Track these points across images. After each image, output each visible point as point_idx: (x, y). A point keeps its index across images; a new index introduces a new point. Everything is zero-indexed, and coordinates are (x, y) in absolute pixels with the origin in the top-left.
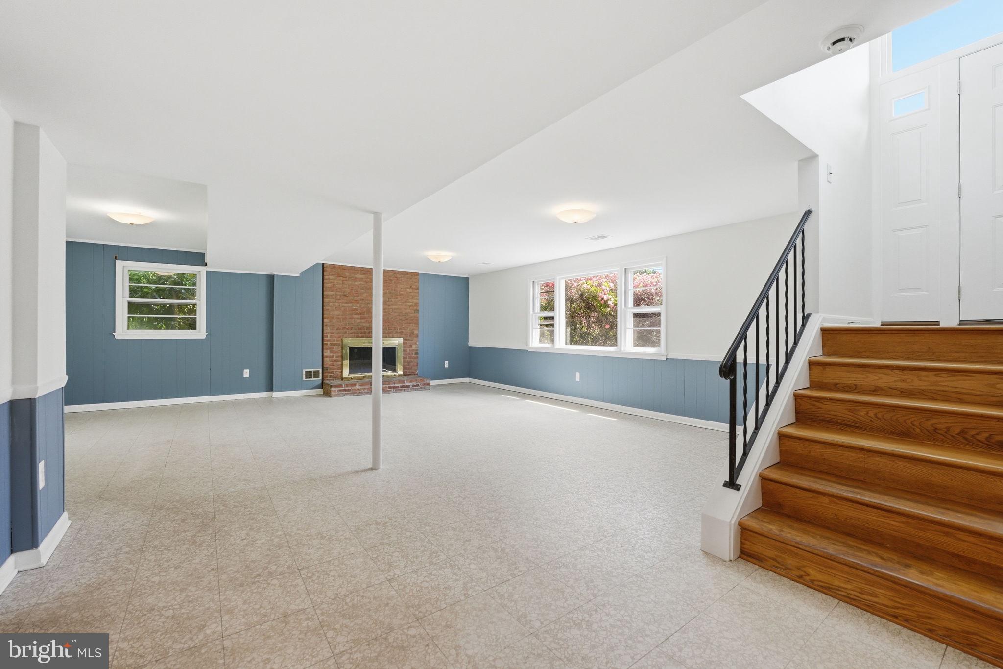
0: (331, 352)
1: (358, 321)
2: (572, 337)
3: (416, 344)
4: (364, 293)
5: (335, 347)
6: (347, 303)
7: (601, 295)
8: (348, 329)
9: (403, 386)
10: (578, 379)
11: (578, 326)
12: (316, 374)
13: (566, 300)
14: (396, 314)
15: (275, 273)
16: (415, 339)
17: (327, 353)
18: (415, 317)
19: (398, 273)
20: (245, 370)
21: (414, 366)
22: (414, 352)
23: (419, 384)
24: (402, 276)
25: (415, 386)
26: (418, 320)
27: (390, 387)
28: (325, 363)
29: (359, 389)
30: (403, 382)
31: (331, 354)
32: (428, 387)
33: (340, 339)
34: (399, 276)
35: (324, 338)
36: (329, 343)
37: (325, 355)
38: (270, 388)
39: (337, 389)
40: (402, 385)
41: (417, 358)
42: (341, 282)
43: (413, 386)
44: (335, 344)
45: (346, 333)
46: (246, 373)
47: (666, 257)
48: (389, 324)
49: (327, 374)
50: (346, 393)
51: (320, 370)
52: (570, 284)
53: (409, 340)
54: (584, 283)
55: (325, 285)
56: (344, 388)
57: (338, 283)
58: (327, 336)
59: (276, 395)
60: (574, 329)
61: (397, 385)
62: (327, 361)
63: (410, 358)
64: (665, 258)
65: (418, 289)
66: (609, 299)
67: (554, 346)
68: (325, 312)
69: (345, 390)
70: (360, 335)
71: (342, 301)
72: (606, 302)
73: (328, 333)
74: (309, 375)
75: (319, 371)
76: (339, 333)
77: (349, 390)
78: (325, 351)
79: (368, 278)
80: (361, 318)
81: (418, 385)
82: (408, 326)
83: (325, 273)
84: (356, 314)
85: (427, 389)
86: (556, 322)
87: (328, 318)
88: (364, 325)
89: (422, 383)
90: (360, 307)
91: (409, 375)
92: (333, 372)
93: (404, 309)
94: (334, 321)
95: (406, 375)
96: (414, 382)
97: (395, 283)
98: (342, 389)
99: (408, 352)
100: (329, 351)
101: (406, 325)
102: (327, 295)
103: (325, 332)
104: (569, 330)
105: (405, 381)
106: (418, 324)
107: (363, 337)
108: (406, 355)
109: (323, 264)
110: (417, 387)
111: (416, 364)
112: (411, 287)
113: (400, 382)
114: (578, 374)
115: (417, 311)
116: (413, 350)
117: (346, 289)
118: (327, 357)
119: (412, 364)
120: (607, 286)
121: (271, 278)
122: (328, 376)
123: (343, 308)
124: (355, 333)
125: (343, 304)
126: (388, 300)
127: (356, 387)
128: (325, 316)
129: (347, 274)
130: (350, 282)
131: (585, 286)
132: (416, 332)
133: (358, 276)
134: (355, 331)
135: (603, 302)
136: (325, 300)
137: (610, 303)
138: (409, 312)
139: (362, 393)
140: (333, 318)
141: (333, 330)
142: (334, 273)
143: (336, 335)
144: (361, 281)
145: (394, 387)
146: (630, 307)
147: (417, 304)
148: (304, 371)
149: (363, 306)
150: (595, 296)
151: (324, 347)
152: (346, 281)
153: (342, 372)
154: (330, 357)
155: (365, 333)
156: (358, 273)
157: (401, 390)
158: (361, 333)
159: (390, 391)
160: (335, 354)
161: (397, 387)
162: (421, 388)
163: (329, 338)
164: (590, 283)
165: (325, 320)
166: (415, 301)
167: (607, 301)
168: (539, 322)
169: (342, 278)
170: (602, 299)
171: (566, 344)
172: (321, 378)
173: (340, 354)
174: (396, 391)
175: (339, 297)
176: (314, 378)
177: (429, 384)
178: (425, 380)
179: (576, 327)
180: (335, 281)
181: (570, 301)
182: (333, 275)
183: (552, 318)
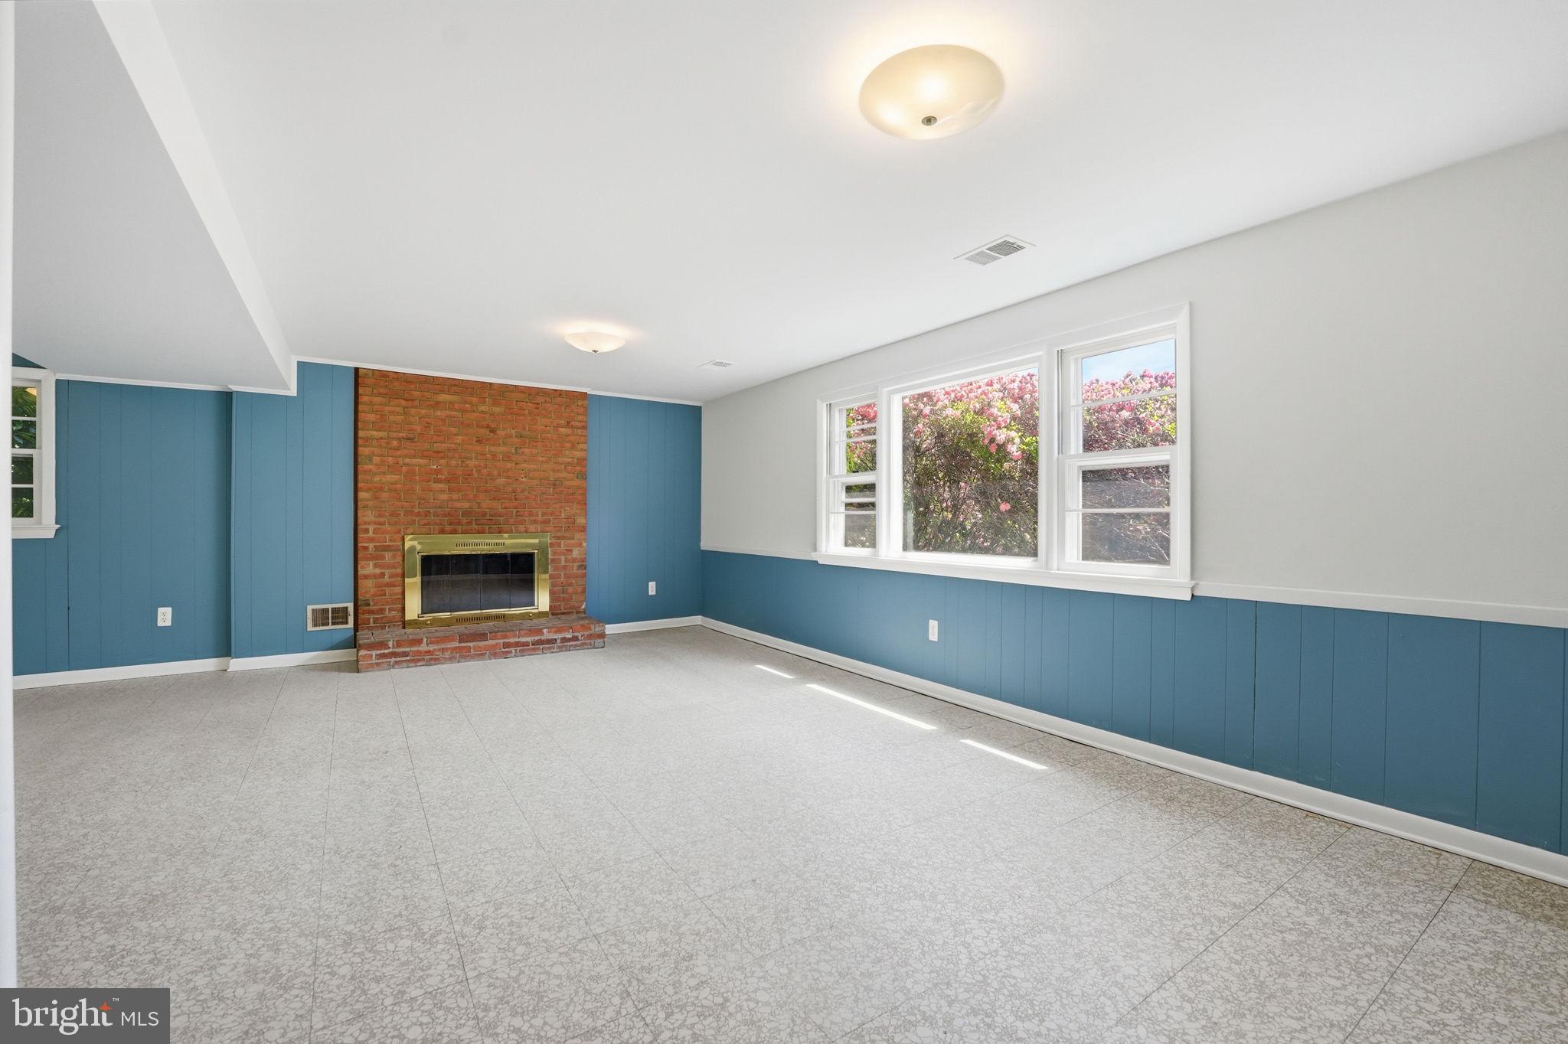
0: (375, 566)
1: (444, 497)
2: (920, 528)
3: (580, 545)
4: (457, 435)
5: (388, 555)
6: (414, 457)
7: (987, 428)
8: (418, 514)
9: (541, 642)
10: (933, 635)
11: (932, 507)
12: (340, 616)
13: (905, 449)
14: (535, 482)
15: (234, 388)
16: (577, 536)
17: (368, 568)
18: (579, 488)
19: (538, 394)
20: (161, 610)
21: (576, 593)
22: (576, 565)
23: (579, 635)
24: (548, 399)
25: (569, 640)
26: (584, 494)
27: (507, 645)
28: (361, 590)
29: (429, 651)
30: (539, 632)
31: (378, 571)
32: (602, 640)
33: (399, 536)
34: (540, 399)
35: (361, 535)
36: (371, 546)
37: (361, 572)
38: (225, 649)
39: (374, 653)
40: (537, 638)
41: (584, 576)
42: (400, 410)
43: (564, 640)
44: (387, 548)
45: (413, 522)
46: (165, 616)
47: (1191, 304)
48: (516, 503)
49: (366, 616)
50: (396, 662)
51: (351, 606)
52: (915, 409)
53: (564, 538)
54: (946, 407)
55: (361, 416)
56: (391, 650)
57: (392, 413)
58: (367, 531)
59: (236, 665)
60: (924, 514)
61: (523, 640)
62: (368, 587)
63: (567, 576)
64: (1187, 308)
65: (584, 428)
66: (1009, 440)
67: (875, 555)
68: (360, 477)
69: (394, 654)
70: (448, 528)
71: (405, 452)
72: (1001, 447)
73: (369, 524)
74: (321, 617)
75: (346, 608)
76: (396, 523)
77: (405, 654)
78: (361, 563)
79: (466, 402)
80: (451, 490)
81: (575, 639)
82: (561, 507)
83: (361, 390)
84: (439, 481)
85: (597, 645)
86: (881, 497)
87: (369, 490)
88: (458, 505)
89: (586, 633)
90: (447, 465)
91: (563, 614)
92: (382, 611)
93: (553, 471)
94: (384, 495)
95: (556, 614)
96: (565, 631)
97: (530, 413)
98: (386, 651)
99: (563, 563)
100: (371, 563)
101: (557, 506)
102: (367, 439)
103: (360, 520)
104: (911, 515)
105: (545, 631)
106: (586, 504)
107: (454, 532)
108: (558, 570)
109: (357, 370)
110: (572, 643)
111: (580, 589)
112: (568, 423)
113: (531, 632)
114: (933, 624)
115: (583, 476)
116: (574, 560)
117: (415, 427)
118: (366, 577)
119: (570, 589)
120: (1003, 409)
121: (226, 399)
122: (369, 619)
123: (405, 468)
124: (436, 524)
125: (407, 460)
126: (513, 451)
127: (423, 647)
128: (360, 485)
129: (416, 394)
130: (423, 411)
131: (949, 412)
132: (581, 520)
133: (443, 397)
134: (437, 520)
135: (993, 449)
136: (360, 449)
137: (1013, 449)
138: (564, 478)
139: (436, 659)
140: (381, 489)
141: (380, 516)
142: (382, 390)
143: (387, 527)
144: (451, 409)
145: (517, 644)
146: (1073, 451)
147: (582, 462)
148: (310, 608)
149: (454, 462)
150: (971, 435)
151: (360, 556)
152: (414, 407)
153: (403, 609)
154: (375, 576)
155: (459, 523)
156: (442, 391)
157: (534, 649)
158: (451, 524)
159: (507, 652)
160: (387, 572)
161: (526, 644)
162: (583, 644)
163: (371, 534)
164: (961, 406)
165: (362, 495)
166: (578, 454)
167: (1004, 444)
168: (843, 497)
169: (403, 403)
170: (993, 440)
171: (905, 548)
172: (351, 625)
173: (399, 571)
174: (522, 653)
175: (395, 443)
176: (333, 624)
177: (602, 636)
178: (593, 627)
179: (927, 507)
180: (386, 408)
181: (912, 449)
182: (380, 394)
183: (870, 488)
